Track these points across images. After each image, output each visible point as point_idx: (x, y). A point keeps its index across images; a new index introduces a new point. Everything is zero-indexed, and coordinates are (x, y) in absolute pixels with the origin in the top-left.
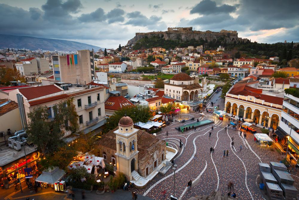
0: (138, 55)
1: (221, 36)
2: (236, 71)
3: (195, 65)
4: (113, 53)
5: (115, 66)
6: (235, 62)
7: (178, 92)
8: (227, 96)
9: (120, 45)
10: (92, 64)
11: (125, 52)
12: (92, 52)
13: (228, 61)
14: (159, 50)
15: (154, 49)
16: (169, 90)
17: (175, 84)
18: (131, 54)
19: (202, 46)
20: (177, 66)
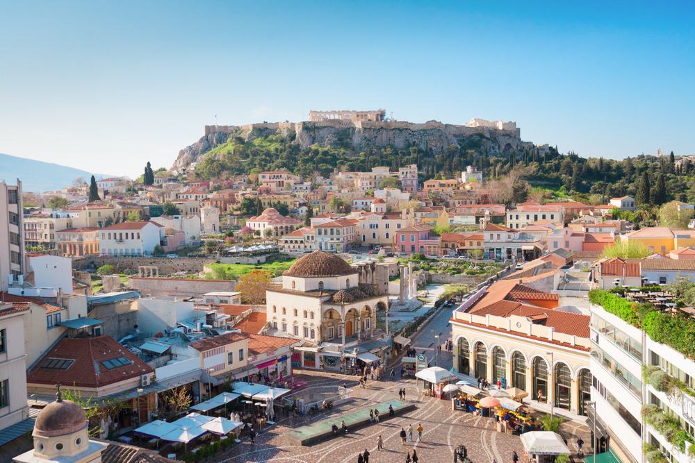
0: (210, 196)
1: (471, 136)
2: (507, 242)
3: (387, 226)
4: (123, 190)
5: (121, 234)
6: (511, 213)
7: (309, 315)
8: (458, 321)
9: (149, 164)
10: (14, 229)
11: (167, 187)
12: (16, 191)
13: (487, 212)
14: (281, 180)
15: (264, 177)
16: (279, 310)
17: (296, 289)
18: (185, 193)
19: (414, 166)
20: (329, 230)
